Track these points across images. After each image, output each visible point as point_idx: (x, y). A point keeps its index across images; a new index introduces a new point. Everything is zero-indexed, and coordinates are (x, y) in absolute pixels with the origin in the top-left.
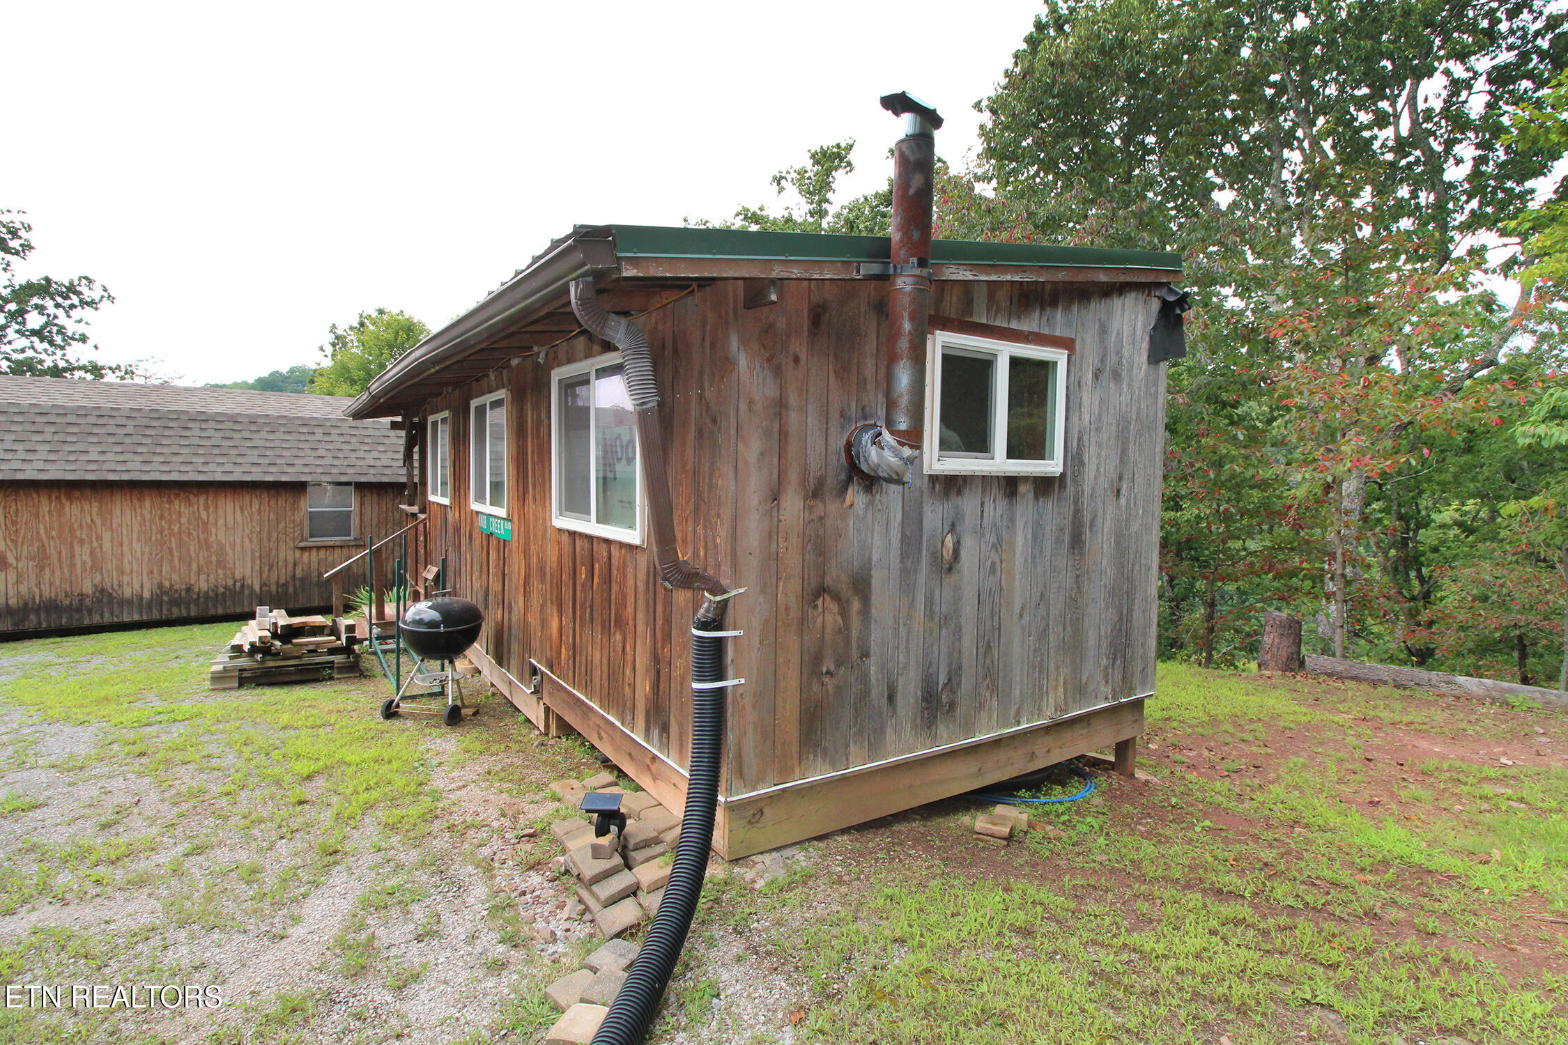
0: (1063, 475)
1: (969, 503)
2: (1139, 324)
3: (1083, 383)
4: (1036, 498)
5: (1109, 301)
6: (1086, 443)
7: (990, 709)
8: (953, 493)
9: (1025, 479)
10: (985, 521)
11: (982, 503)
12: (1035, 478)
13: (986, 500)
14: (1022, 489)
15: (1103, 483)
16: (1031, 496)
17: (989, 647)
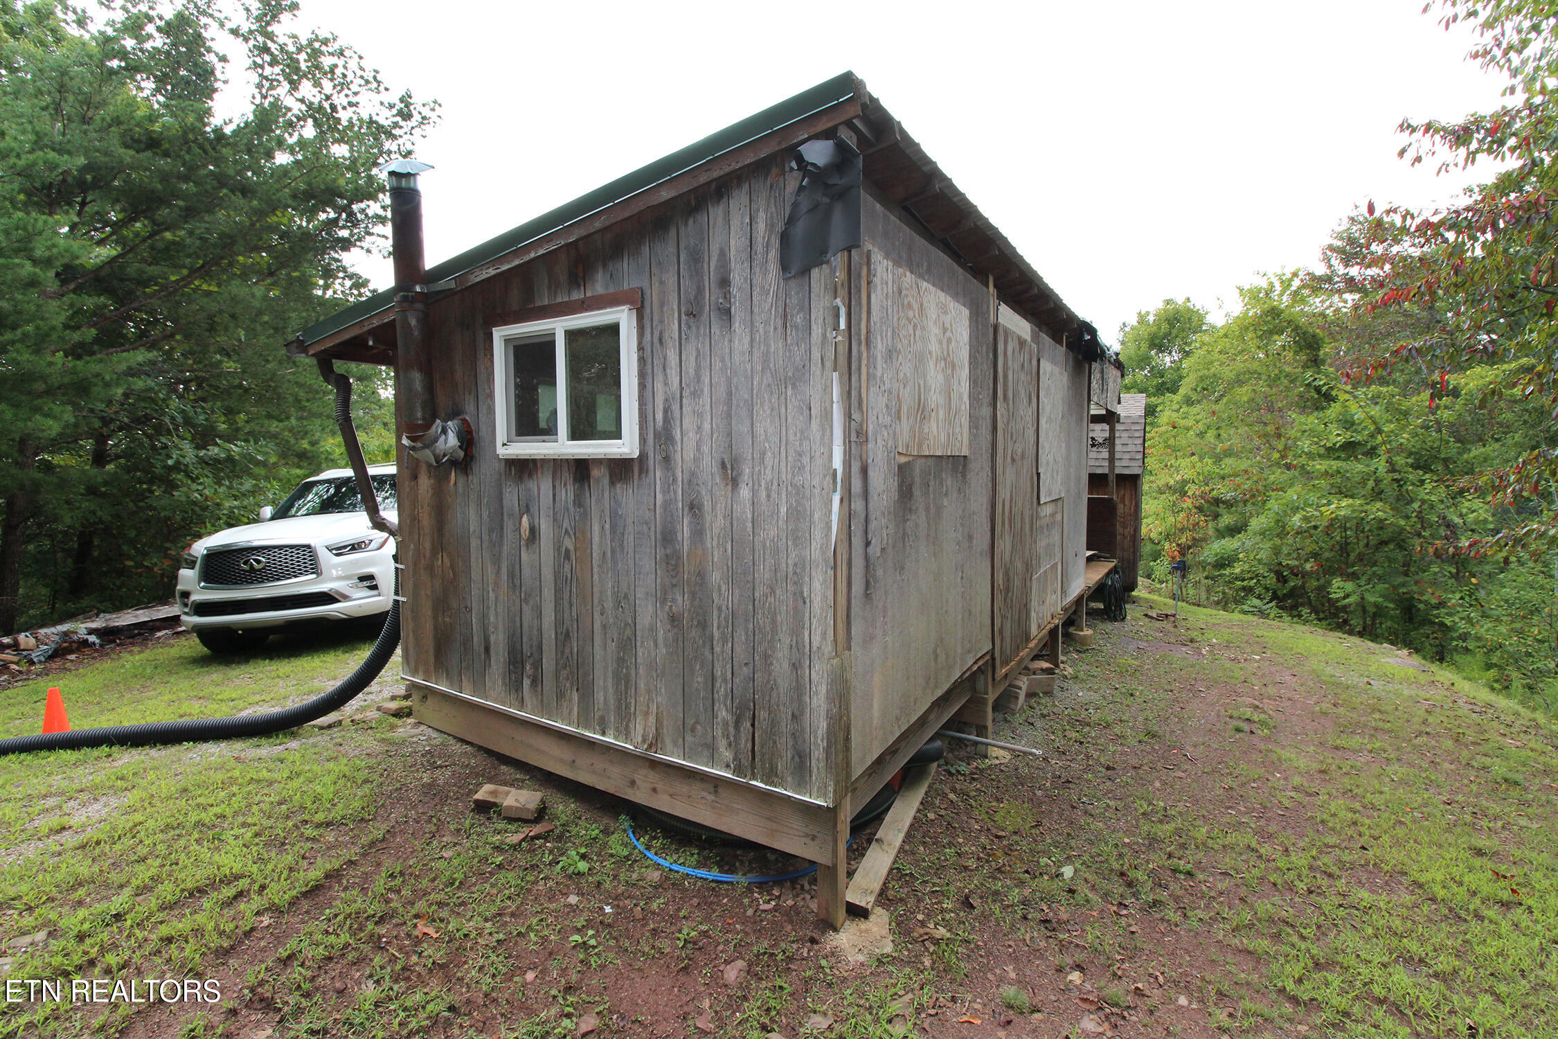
0: (643, 457)
1: (543, 486)
2: (761, 226)
3: (666, 335)
4: (612, 483)
5: (702, 218)
6: (677, 414)
7: (570, 700)
8: (526, 477)
9: (598, 462)
10: (558, 505)
11: (554, 487)
12: (610, 459)
13: (557, 484)
14: (595, 472)
15: (709, 465)
16: (606, 481)
17: (567, 635)
